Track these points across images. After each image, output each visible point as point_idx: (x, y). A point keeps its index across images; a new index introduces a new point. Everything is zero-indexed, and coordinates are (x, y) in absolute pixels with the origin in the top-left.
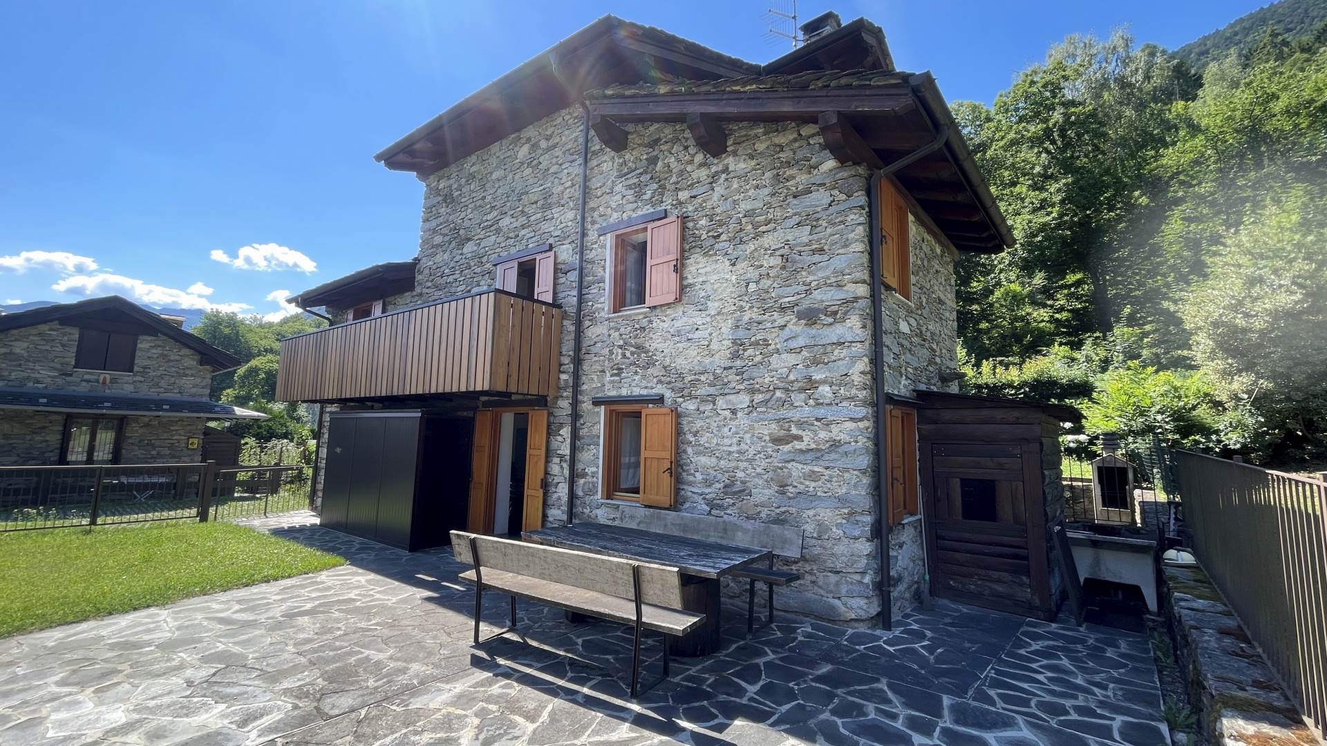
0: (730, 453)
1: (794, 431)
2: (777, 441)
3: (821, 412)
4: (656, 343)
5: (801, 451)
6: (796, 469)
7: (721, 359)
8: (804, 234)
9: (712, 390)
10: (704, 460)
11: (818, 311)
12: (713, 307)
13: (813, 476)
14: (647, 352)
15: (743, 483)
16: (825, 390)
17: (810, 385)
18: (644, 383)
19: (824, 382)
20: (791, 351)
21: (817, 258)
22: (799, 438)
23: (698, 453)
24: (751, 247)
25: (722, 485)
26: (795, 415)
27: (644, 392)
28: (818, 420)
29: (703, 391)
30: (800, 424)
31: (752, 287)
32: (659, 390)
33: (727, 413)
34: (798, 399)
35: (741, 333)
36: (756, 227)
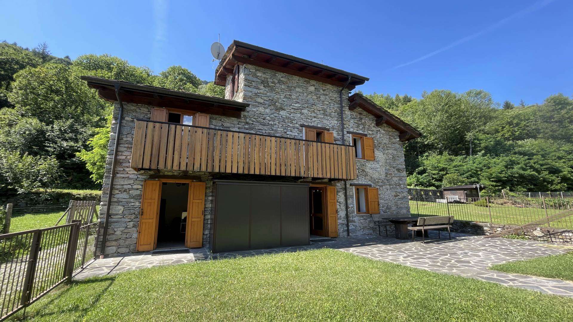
0: (387, 199)
1: (398, 194)
2: (395, 196)
3: (402, 190)
4: (367, 170)
5: (400, 198)
6: (399, 202)
7: (383, 176)
8: (395, 152)
9: (382, 184)
10: (382, 201)
11: (400, 169)
12: (380, 164)
13: (402, 203)
14: (365, 172)
15: (390, 206)
16: (402, 186)
17: (400, 185)
18: (365, 181)
19: (402, 184)
20: (396, 177)
21: (398, 158)
22: (399, 195)
23: (381, 200)
24: (387, 151)
25: (386, 207)
26: (398, 190)
27: (366, 183)
28: (402, 192)
29: (381, 184)
30: (399, 193)
31: (388, 161)
32: (369, 183)
33: (386, 190)
34: (398, 187)
35: (387, 171)
36: (387, 147)
